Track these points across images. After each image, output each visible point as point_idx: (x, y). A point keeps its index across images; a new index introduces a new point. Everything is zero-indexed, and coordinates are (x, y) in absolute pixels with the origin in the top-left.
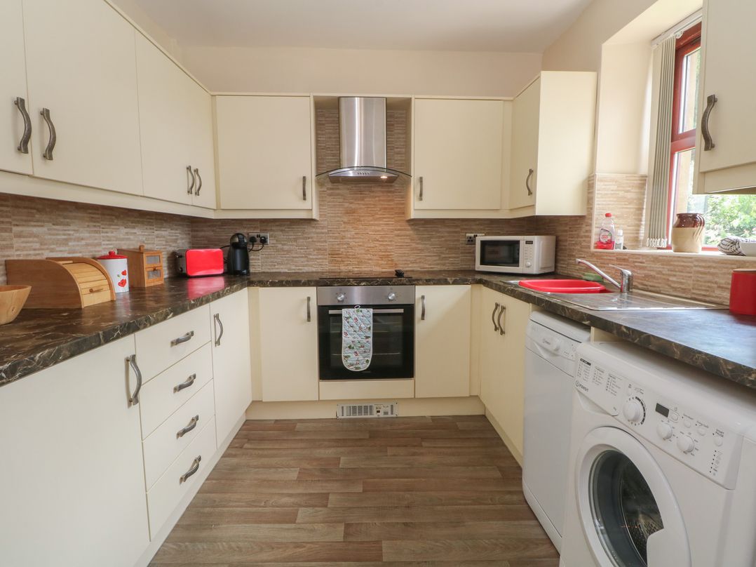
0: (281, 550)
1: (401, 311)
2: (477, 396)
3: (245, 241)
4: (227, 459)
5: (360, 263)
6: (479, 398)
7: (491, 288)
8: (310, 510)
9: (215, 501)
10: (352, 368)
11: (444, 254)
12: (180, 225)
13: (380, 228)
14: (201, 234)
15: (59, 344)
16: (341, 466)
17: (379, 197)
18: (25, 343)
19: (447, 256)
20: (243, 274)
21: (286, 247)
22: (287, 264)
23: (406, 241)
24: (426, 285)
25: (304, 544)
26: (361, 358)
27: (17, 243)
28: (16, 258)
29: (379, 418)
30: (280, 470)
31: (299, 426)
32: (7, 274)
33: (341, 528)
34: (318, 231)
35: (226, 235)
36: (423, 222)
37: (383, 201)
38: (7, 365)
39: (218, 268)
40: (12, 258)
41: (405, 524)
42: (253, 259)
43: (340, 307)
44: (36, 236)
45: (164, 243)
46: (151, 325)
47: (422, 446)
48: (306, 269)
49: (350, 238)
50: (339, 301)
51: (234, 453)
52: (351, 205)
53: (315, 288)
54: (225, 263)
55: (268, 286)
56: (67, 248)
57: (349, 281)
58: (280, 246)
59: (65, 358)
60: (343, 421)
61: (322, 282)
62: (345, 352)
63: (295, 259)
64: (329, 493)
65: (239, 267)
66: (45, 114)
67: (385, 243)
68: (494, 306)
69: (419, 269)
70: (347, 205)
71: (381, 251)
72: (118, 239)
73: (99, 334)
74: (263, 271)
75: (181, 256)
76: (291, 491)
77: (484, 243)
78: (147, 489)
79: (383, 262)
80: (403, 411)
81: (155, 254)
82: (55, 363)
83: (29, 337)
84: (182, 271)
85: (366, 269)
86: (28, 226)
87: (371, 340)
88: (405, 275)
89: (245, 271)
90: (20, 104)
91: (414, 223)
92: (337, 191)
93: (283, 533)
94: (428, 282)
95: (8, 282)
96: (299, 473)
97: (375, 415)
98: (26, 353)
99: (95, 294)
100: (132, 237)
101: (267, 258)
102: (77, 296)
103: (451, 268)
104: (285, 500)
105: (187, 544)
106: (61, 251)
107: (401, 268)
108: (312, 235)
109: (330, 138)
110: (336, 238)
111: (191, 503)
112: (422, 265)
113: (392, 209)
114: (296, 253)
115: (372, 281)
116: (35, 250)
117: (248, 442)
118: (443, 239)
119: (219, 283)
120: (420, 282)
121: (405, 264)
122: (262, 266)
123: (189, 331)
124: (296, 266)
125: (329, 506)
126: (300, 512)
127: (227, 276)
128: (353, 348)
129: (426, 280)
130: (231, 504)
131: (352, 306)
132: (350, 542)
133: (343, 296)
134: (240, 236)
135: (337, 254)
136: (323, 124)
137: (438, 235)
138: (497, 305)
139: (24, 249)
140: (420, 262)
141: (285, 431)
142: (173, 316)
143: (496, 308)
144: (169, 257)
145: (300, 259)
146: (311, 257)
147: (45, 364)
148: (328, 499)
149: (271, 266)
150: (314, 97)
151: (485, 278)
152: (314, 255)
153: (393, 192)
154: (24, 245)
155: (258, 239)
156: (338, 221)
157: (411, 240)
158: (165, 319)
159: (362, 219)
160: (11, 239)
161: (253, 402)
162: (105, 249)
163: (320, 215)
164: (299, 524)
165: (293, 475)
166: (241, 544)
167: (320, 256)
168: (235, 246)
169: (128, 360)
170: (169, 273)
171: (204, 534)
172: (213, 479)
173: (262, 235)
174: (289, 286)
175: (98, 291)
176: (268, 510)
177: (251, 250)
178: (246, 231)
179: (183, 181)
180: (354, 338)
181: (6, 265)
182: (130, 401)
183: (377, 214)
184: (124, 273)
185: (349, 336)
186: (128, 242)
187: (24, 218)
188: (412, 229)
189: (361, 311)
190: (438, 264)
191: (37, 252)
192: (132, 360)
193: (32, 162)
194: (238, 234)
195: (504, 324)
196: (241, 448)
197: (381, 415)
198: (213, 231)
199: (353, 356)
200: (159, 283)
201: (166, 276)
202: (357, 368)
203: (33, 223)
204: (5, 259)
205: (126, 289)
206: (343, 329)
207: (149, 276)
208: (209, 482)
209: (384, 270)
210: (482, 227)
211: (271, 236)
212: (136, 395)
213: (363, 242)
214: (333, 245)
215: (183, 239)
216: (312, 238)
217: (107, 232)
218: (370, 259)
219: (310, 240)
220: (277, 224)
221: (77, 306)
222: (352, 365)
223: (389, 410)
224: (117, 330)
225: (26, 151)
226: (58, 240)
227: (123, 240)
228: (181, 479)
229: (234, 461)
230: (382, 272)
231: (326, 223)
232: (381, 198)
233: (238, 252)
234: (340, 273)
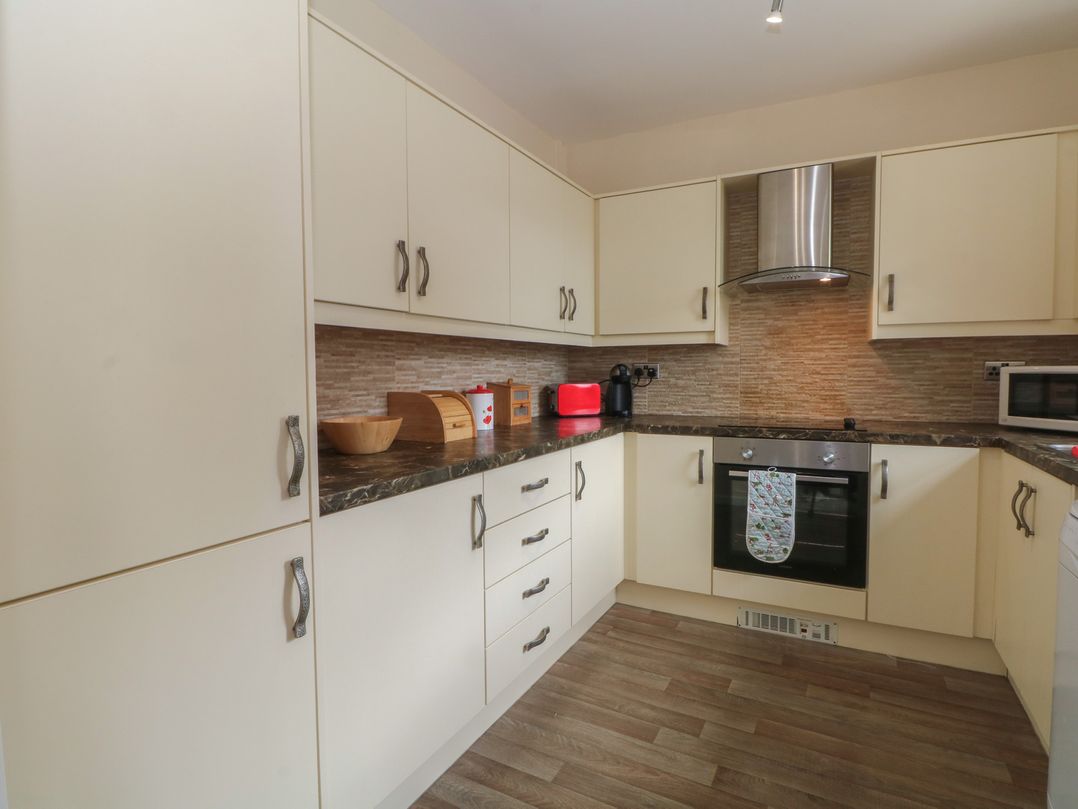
0: (628, 768)
1: (845, 481)
2: (990, 641)
3: (628, 374)
4: (585, 643)
5: (789, 406)
6: (993, 644)
7: (1015, 455)
8: (675, 734)
9: (563, 688)
10: (760, 557)
11: (938, 394)
12: (555, 355)
13: (823, 355)
14: (578, 365)
15: (412, 474)
16: (729, 691)
17: (822, 308)
18: (388, 470)
19: (946, 398)
20: (624, 416)
21: (681, 383)
22: (682, 404)
23: (869, 374)
24: (890, 443)
25: (659, 772)
26: (775, 544)
27: (398, 375)
28: (396, 391)
29: (804, 640)
30: (646, 673)
31: (681, 625)
32: (388, 406)
33: (713, 770)
34: (726, 359)
35: (606, 366)
36: (899, 344)
37: (830, 313)
38: (370, 486)
39: (594, 407)
40: (392, 391)
41: (811, 797)
42: (636, 397)
43: (746, 468)
44: (414, 369)
45: (536, 376)
46: (500, 465)
47: (868, 697)
48: (708, 413)
49: (774, 370)
50: (745, 459)
51: (594, 638)
52: (776, 323)
53: (711, 438)
54: (603, 400)
55: (647, 433)
56: (440, 382)
57: (761, 432)
58: (673, 381)
59: (417, 488)
60: (747, 632)
61: (720, 431)
62: (751, 532)
63: (692, 399)
64: (704, 721)
65: (619, 407)
66: (421, 252)
67: (831, 377)
68: (1017, 488)
69: (890, 418)
70: (770, 322)
71: (823, 388)
72: (488, 372)
73: (448, 469)
74: (650, 412)
75: (553, 392)
76: (654, 703)
77: (1015, 379)
78: (487, 644)
79: (826, 406)
80: (844, 638)
81: (524, 390)
82: (408, 491)
83: (393, 465)
84: (553, 409)
85: (798, 416)
86: (407, 359)
87: (792, 520)
88: (857, 427)
89: (626, 412)
90: (401, 246)
91: (881, 345)
92: (755, 304)
93: (637, 750)
94: (894, 439)
95: (388, 413)
96: (670, 684)
97: (798, 635)
98: (386, 479)
99: (459, 429)
100: (502, 370)
101: (656, 396)
102: (441, 431)
103: (954, 419)
104: (645, 711)
105: (525, 724)
106: (435, 384)
107: (857, 415)
108: (718, 366)
109: (748, 230)
110: (753, 369)
111: (537, 682)
112: (896, 412)
113: (845, 325)
114: (695, 390)
115: (798, 433)
116: (412, 383)
117: (612, 630)
118: (938, 371)
119: (595, 425)
120: (880, 439)
121: (867, 409)
122: (649, 406)
123: (543, 477)
124: (694, 408)
125: (702, 736)
126: (661, 731)
127: (604, 417)
128: (763, 528)
129: (892, 437)
130: (580, 696)
131: (764, 468)
132: (721, 791)
133: (750, 452)
134: (622, 368)
135: (754, 393)
136: (738, 214)
137: (928, 364)
138: (1022, 485)
139: (404, 382)
140: (893, 408)
141: (664, 626)
142: (526, 458)
143: (1020, 491)
144: (541, 393)
145: (699, 398)
146: (715, 396)
147: (400, 490)
148: (701, 727)
149: (660, 406)
150: (722, 179)
151: (1007, 437)
152: (720, 393)
153: (846, 300)
154: (403, 378)
155: (646, 372)
156: (757, 345)
157: (878, 372)
158: (516, 460)
159: (793, 341)
160: (393, 373)
161: (625, 580)
162: (474, 382)
163: (730, 337)
164: (658, 745)
165: (662, 684)
166: (582, 745)
167: (727, 396)
168: (616, 380)
169: (474, 500)
170: (540, 412)
171: (546, 720)
172: (565, 662)
173: (650, 366)
174: (676, 434)
175: (460, 427)
176: (620, 716)
177: (636, 385)
178: (630, 361)
179: (555, 304)
180: (765, 514)
181: (388, 397)
182: (474, 544)
183: (819, 334)
184: (489, 409)
185: (758, 510)
186: (498, 375)
187: (405, 352)
188: (880, 356)
189: (778, 476)
190: (927, 412)
191: (414, 385)
192: (477, 500)
193: (409, 300)
194: (619, 366)
195: (1034, 521)
196: (604, 634)
197: (809, 636)
198: (593, 361)
199: (763, 539)
200: (526, 422)
201: (537, 415)
202: (768, 558)
203: (412, 357)
204: (387, 391)
205: (490, 426)
206: (749, 498)
207: (515, 414)
208: (560, 664)
209: (828, 418)
210: (1019, 350)
211: (661, 368)
212: (480, 538)
213: (794, 376)
214: (747, 379)
215: (557, 371)
216: (717, 370)
217: (477, 365)
218: (807, 401)
219: (715, 372)
220: (671, 351)
221: (440, 441)
222: (762, 553)
223: (822, 631)
224: (465, 467)
225: (404, 290)
226: (433, 373)
227: (493, 372)
228: (525, 647)
229: (593, 648)
230: (826, 421)
231: (738, 348)
232: (826, 310)
233: (619, 387)
234: (756, 419)
